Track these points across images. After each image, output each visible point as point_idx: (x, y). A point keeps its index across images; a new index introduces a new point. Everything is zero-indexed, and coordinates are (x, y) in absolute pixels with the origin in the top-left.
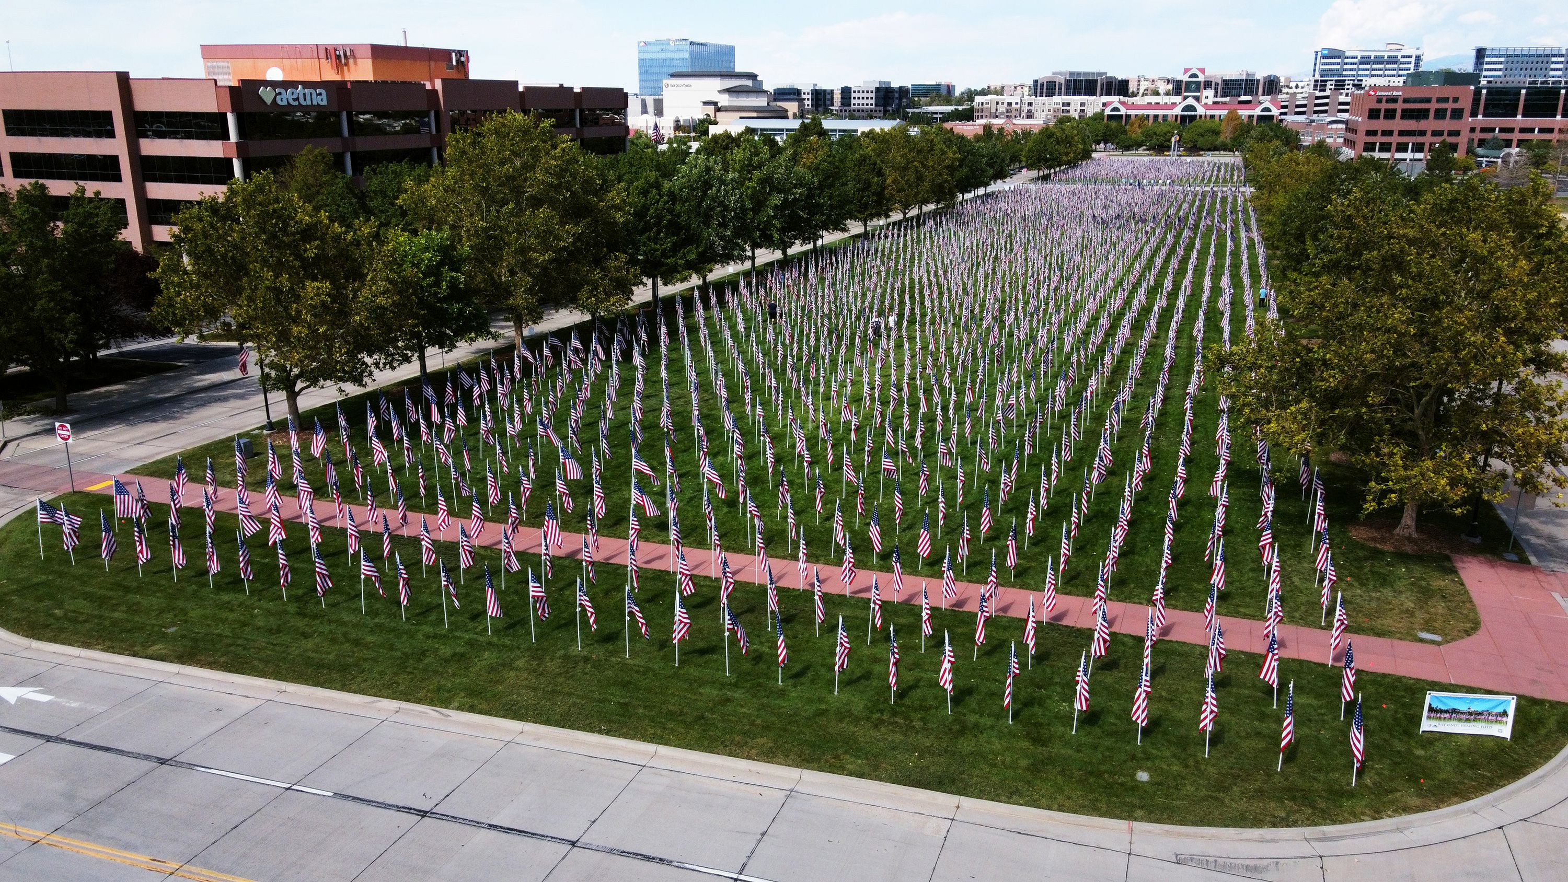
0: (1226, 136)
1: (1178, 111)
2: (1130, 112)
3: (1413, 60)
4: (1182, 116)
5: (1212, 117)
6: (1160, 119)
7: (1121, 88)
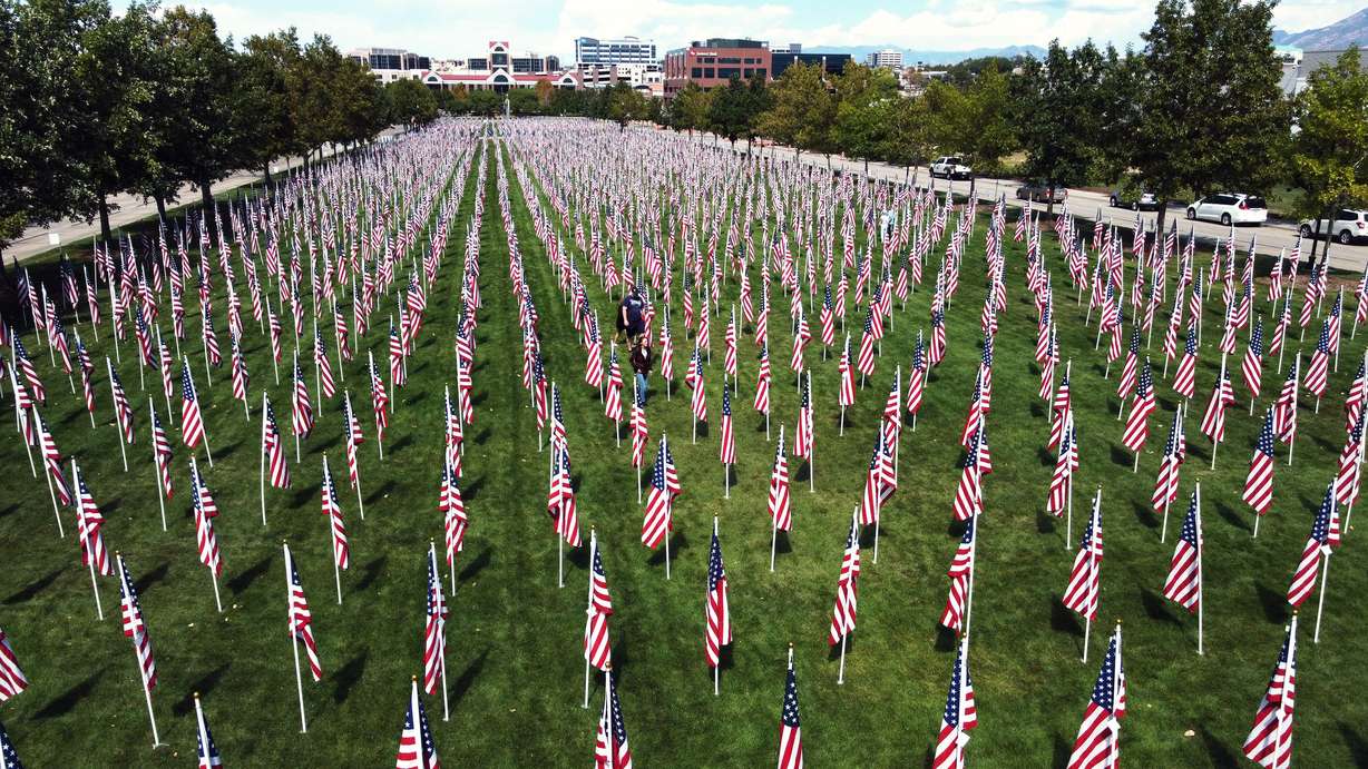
0: (544, 102)
1: (491, 81)
2: (446, 82)
3: (650, 49)
4: (495, 86)
5: (523, 86)
6: (476, 88)
7: (424, 63)
